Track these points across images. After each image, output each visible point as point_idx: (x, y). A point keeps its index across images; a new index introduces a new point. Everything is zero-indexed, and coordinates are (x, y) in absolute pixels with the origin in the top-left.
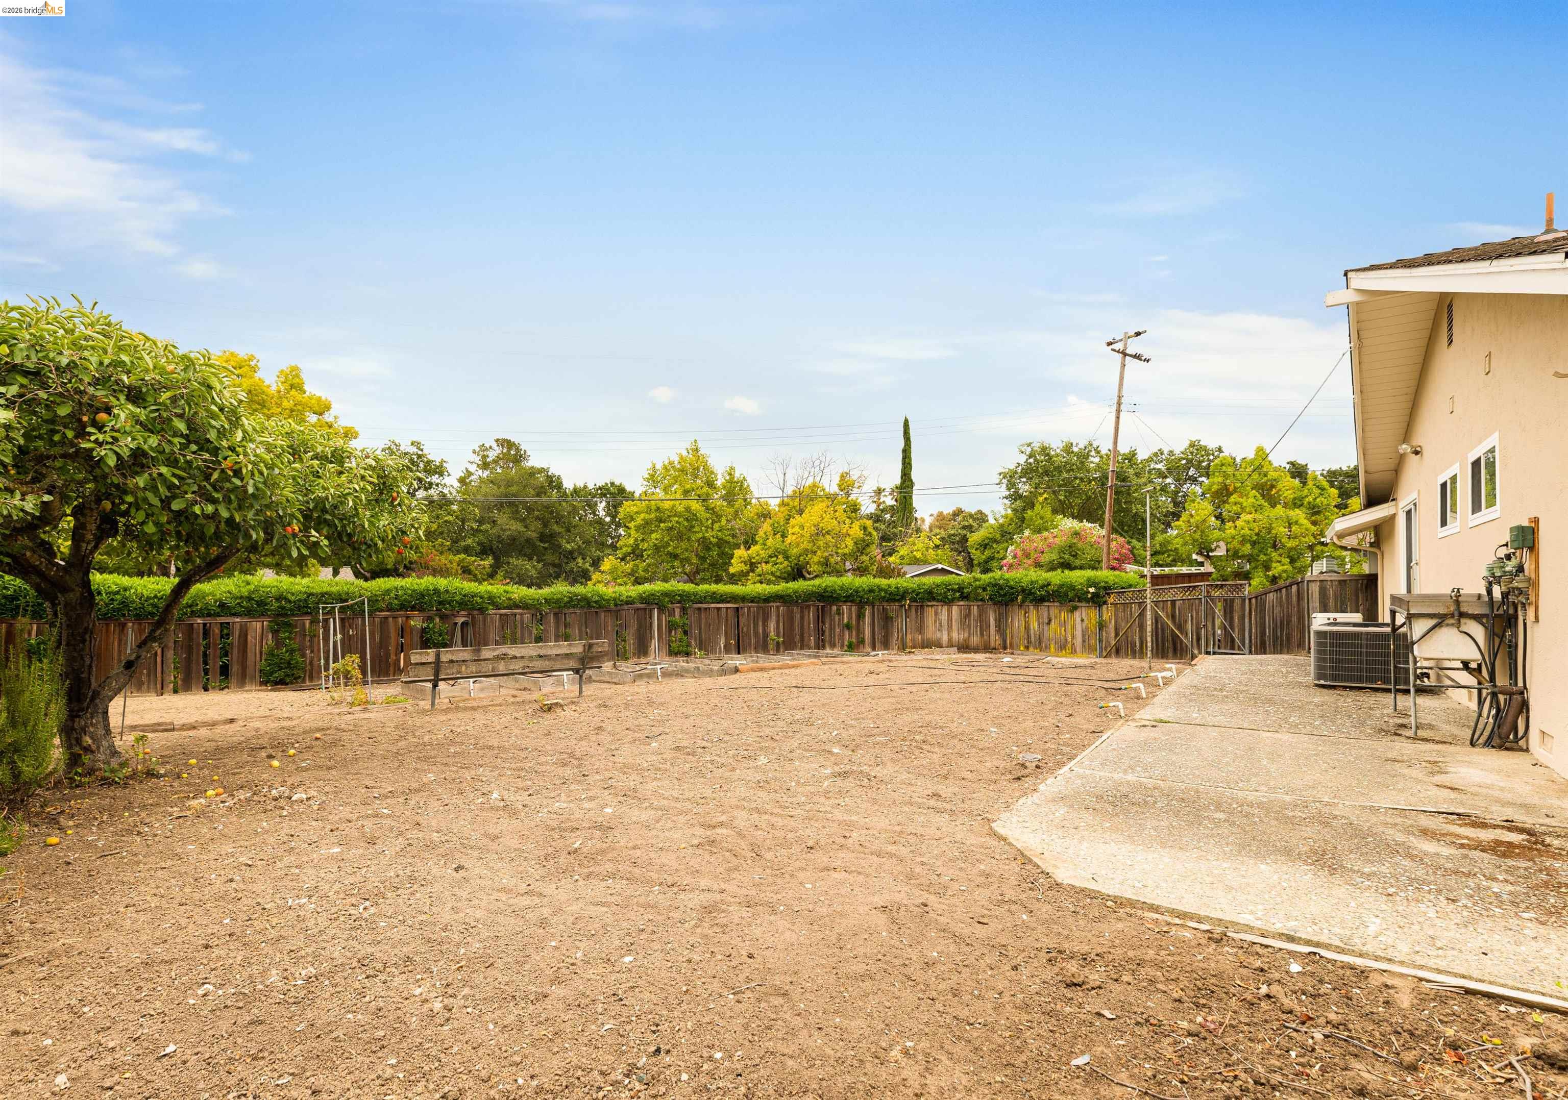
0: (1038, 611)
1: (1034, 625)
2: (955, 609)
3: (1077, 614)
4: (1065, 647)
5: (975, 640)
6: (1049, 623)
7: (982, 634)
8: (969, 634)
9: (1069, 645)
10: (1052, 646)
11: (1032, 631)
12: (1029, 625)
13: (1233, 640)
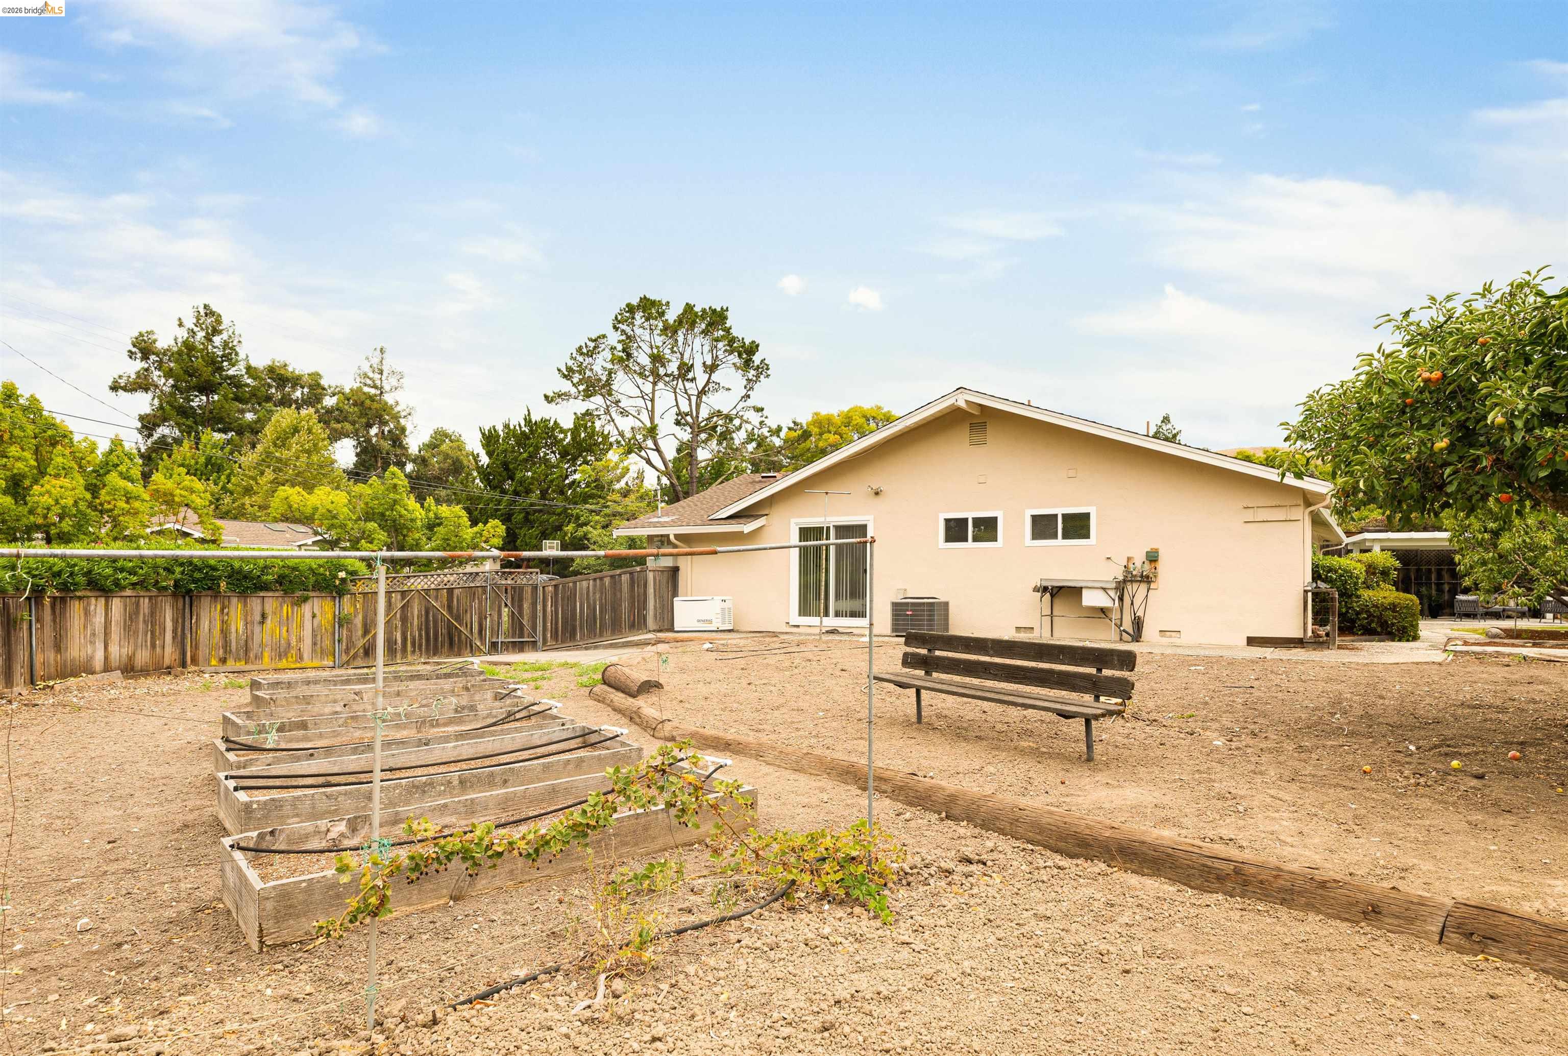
0: (245, 605)
1: (237, 625)
2: (117, 604)
3: (307, 608)
4: (286, 655)
5: (143, 657)
6: (262, 622)
7: (153, 646)
8: (136, 646)
9: (293, 652)
10: (266, 655)
11: (233, 636)
12: (228, 626)
13: (521, 626)
